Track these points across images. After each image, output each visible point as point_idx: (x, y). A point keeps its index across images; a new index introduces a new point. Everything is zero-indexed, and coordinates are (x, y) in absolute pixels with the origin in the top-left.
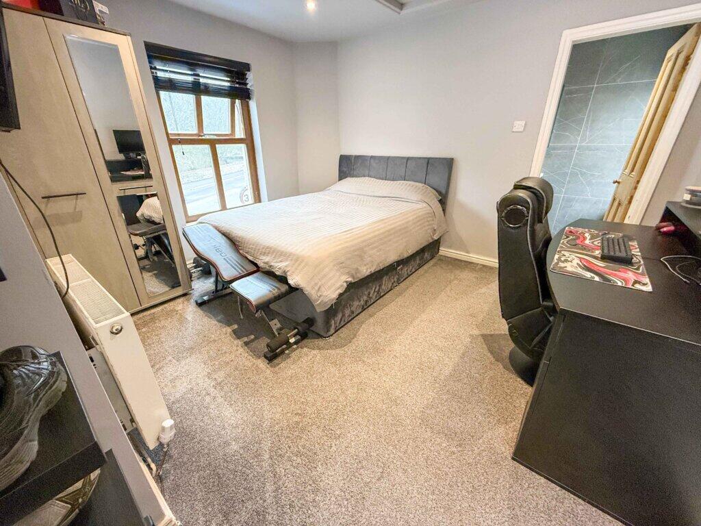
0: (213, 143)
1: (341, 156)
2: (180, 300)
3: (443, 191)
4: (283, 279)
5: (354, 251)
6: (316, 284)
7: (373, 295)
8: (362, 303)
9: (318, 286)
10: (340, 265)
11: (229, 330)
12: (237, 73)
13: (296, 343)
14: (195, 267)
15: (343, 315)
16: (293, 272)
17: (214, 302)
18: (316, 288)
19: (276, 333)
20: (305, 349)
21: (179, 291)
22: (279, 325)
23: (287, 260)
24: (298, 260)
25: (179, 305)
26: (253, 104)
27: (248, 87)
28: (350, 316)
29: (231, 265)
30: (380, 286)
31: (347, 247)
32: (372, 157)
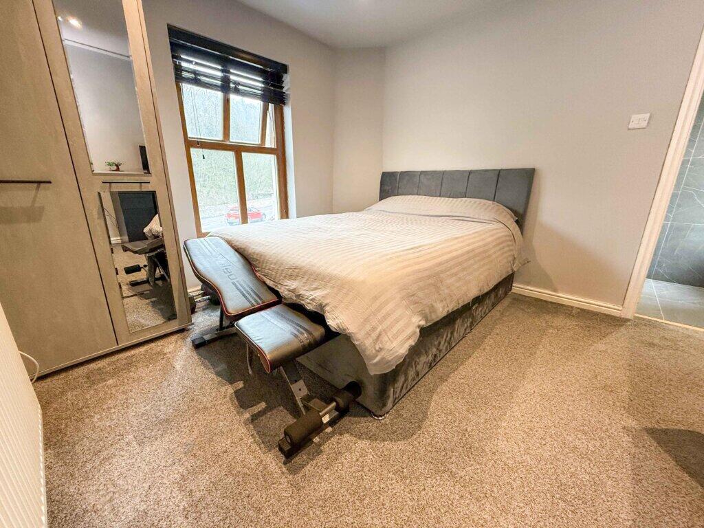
0: (238, 150)
1: (383, 173)
2: (173, 338)
3: (521, 211)
4: (317, 318)
5: (429, 277)
6: (374, 329)
7: (443, 346)
8: (430, 358)
9: (378, 331)
10: (411, 298)
11: (230, 390)
12: (272, 74)
13: (332, 423)
14: (204, 295)
15: (406, 380)
16: (336, 307)
17: (217, 343)
18: (374, 335)
19: (301, 405)
20: (346, 437)
21: (174, 325)
22: (305, 392)
23: (325, 287)
24: (343, 286)
25: (169, 346)
26: (288, 111)
27: (284, 90)
28: (414, 379)
29: (242, 293)
30: (452, 333)
31: (419, 271)
32: (422, 172)
